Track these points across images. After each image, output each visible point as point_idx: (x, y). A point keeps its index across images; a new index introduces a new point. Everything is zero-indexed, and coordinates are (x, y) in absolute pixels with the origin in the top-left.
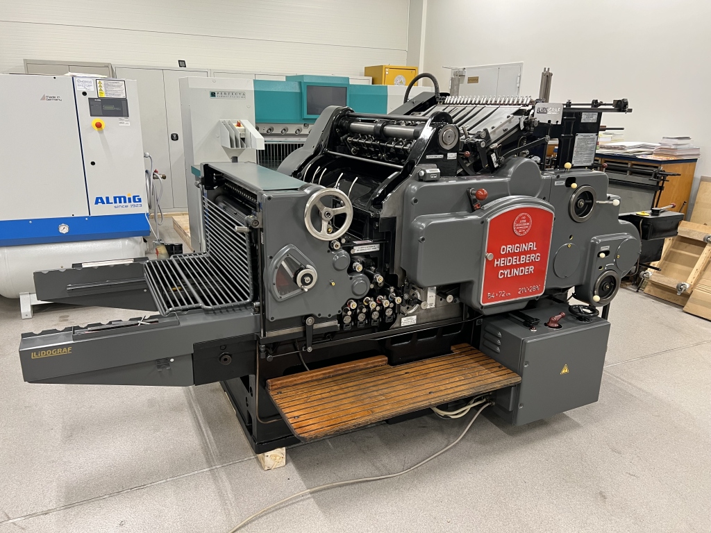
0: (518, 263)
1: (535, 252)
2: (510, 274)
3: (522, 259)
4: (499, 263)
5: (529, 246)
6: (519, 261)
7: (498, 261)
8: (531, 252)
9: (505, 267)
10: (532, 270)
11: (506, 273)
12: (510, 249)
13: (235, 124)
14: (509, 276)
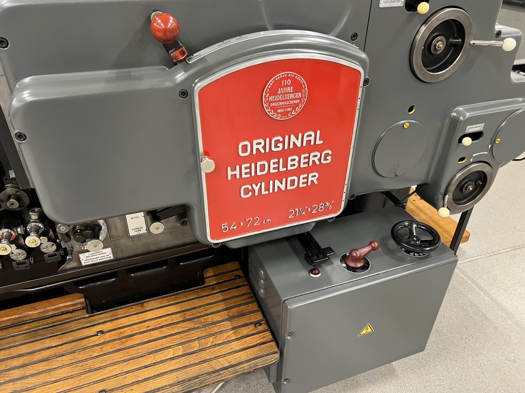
0: (281, 169)
1: (320, 149)
2: (267, 189)
3: (290, 163)
4: (237, 172)
5: (306, 139)
6: (285, 165)
7: (234, 169)
8: (309, 148)
9: (255, 179)
10: (314, 179)
11: (256, 188)
12: (260, 147)
14: (263, 192)
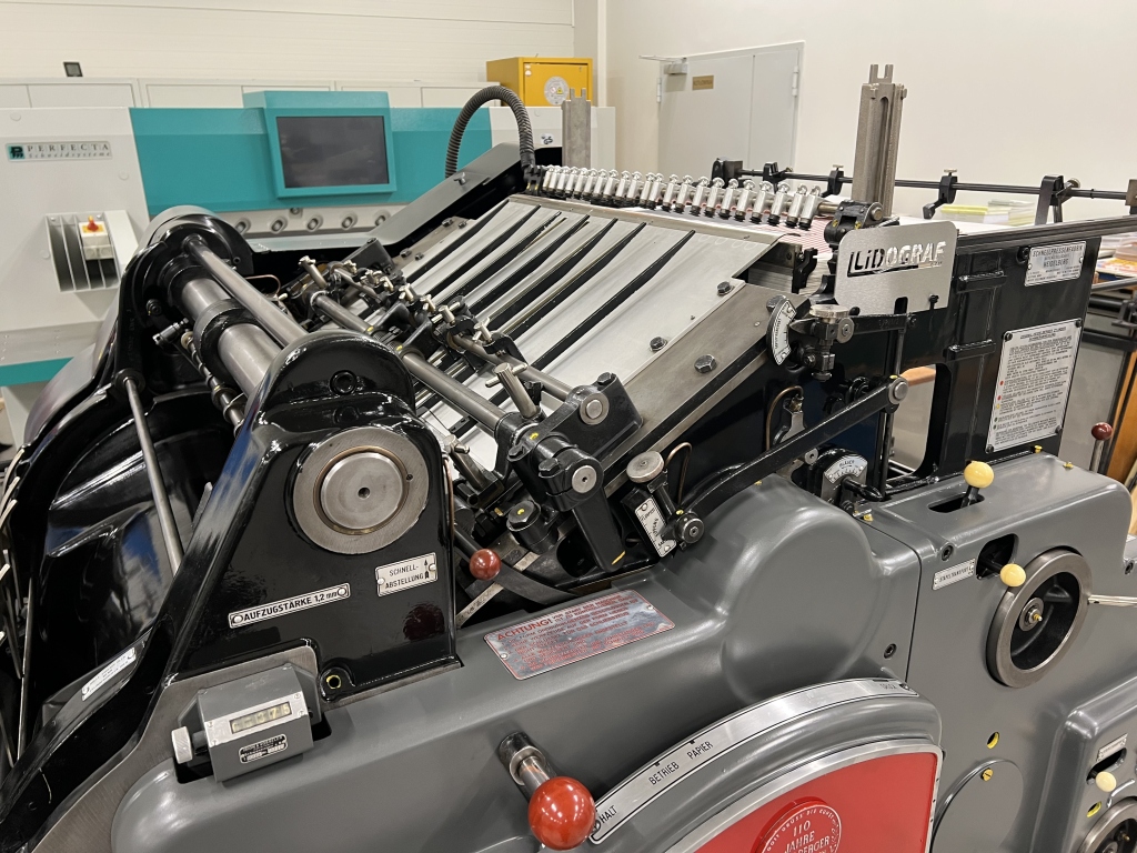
13: (84, 225)
